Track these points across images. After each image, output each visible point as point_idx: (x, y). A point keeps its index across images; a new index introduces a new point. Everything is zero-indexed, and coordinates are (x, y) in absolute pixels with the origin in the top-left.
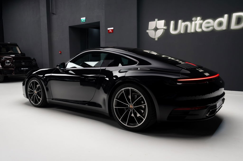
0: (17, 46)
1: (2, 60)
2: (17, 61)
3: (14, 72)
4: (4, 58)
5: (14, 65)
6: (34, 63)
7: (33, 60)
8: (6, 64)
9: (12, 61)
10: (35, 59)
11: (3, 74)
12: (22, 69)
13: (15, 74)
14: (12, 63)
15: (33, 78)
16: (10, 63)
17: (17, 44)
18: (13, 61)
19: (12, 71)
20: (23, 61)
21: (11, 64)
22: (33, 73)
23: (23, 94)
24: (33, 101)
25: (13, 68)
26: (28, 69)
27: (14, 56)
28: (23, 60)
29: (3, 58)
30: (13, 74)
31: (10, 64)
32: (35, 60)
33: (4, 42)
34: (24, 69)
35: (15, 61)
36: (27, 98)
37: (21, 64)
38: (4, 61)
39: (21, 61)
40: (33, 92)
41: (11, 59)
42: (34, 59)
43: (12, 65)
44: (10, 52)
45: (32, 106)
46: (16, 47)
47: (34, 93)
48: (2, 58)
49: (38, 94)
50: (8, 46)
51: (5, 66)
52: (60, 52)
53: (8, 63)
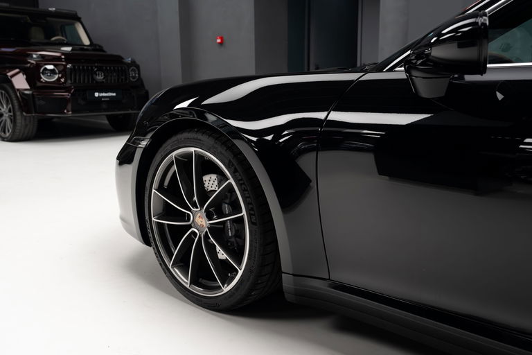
0: (79, 19)
1: (29, 62)
2: (79, 67)
3: (69, 107)
4: (38, 57)
5: (69, 81)
6: (134, 78)
7: (129, 65)
8: (44, 78)
9: (62, 68)
10: (138, 63)
11: (36, 112)
12: (97, 95)
13: (73, 111)
14: (64, 72)
15: (186, 135)
16: (56, 74)
17: (79, 15)
18: (65, 66)
19: (62, 103)
20: (100, 69)
21: (62, 78)
22: (178, 107)
23: (123, 219)
24: (184, 270)
25: (67, 89)
26: (114, 94)
27: (69, 49)
28: (99, 65)
29: (34, 56)
30: (68, 111)
31: (57, 77)
32: (138, 67)
33: (38, 7)
34: (104, 94)
35: (74, 67)
36: (146, 239)
37: (93, 79)
38: (38, 66)
39: (92, 67)
40: (184, 217)
41: (58, 59)
42: (134, 63)
43: (62, 80)
44: (55, 40)
45: (176, 297)
46: (73, 24)
47: (190, 227)
48: (31, 56)
49: (218, 231)
50: (48, 19)
51: (39, 84)
52: (219, 41)
53: (50, 75)
